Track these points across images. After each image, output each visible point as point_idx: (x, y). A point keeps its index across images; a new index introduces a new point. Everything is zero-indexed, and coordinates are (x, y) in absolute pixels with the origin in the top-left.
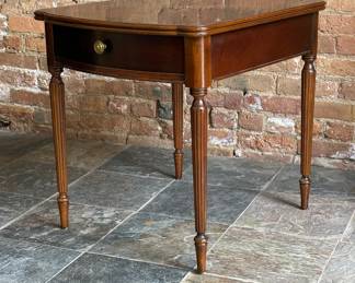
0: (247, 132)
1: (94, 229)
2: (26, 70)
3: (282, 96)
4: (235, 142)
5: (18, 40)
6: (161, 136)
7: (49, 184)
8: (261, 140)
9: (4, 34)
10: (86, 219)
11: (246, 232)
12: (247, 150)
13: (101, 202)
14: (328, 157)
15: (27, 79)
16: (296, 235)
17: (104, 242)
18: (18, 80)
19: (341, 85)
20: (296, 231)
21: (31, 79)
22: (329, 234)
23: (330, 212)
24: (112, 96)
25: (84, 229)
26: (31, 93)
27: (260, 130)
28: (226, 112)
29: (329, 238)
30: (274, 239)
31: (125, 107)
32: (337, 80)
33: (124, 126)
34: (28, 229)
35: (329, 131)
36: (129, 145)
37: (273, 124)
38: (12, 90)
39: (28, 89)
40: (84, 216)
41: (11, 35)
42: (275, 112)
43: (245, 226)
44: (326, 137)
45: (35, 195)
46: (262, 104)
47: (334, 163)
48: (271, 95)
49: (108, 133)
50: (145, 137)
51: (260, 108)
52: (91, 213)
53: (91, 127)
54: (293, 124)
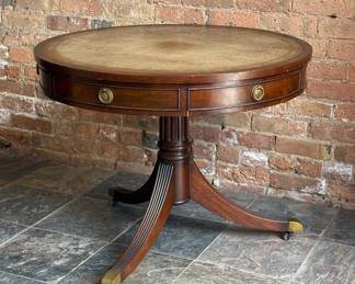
0: (224, 164)
1: (67, 260)
2: (25, 98)
3: (257, 132)
4: (213, 173)
5: (18, 69)
6: (146, 164)
7: (34, 211)
8: (237, 172)
9: (5, 63)
10: (62, 249)
11: (207, 267)
12: (225, 181)
13: (80, 231)
14: (298, 190)
15: (26, 106)
16: (252, 272)
17: (73, 274)
18: (18, 106)
19: (310, 125)
20: (253, 268)
21: (30, 105)
22: (283, 273)
23: (288, 249)
24: (102, 125)
25: (58, 259)
26: (29, 119)
27: (236, 162)
28: (205, 144)
29: (282, 277)
30: (231, 276)
31: (114, 135)
32: (306, 120)
33: (113, 153)
34: (7, 258)
35: (299, 167)
36: (118, 170)
37: (248, 158)
38: (12, 115)
39: (27, 115)
40: (61, 245)
41: (12, 65)
42: (250, 146)
43: (208, 262)
44: (296, 172)
45: (20, 221)
46: (239, 139)
47: (304, 197)
48: (246, 130)
49: (98, 158)
50: (132, 163)
51: (236, 142)
52: (67, 243)
53: (83, 152)
54: (266, 159)
